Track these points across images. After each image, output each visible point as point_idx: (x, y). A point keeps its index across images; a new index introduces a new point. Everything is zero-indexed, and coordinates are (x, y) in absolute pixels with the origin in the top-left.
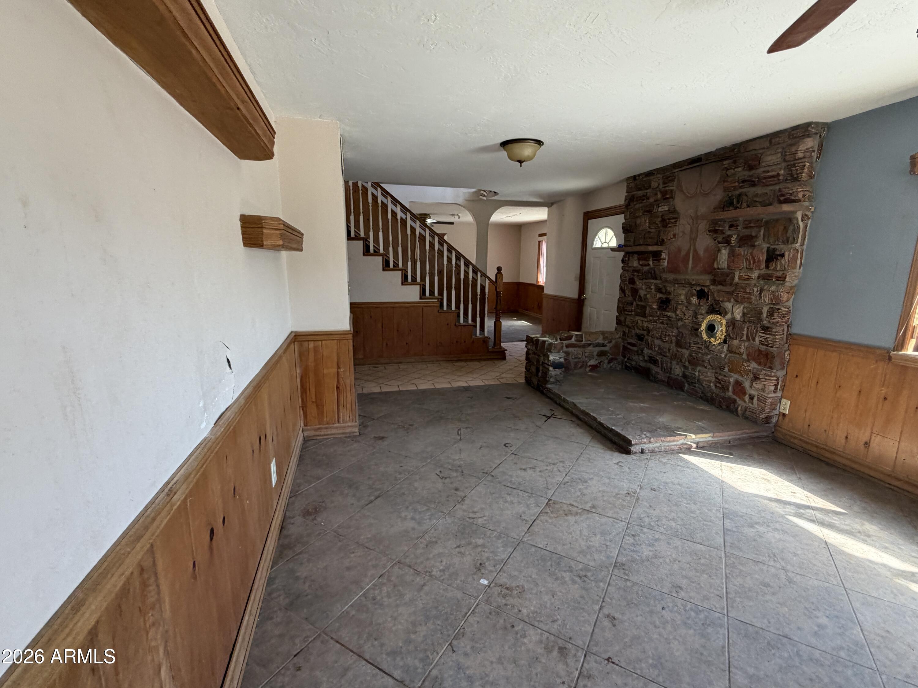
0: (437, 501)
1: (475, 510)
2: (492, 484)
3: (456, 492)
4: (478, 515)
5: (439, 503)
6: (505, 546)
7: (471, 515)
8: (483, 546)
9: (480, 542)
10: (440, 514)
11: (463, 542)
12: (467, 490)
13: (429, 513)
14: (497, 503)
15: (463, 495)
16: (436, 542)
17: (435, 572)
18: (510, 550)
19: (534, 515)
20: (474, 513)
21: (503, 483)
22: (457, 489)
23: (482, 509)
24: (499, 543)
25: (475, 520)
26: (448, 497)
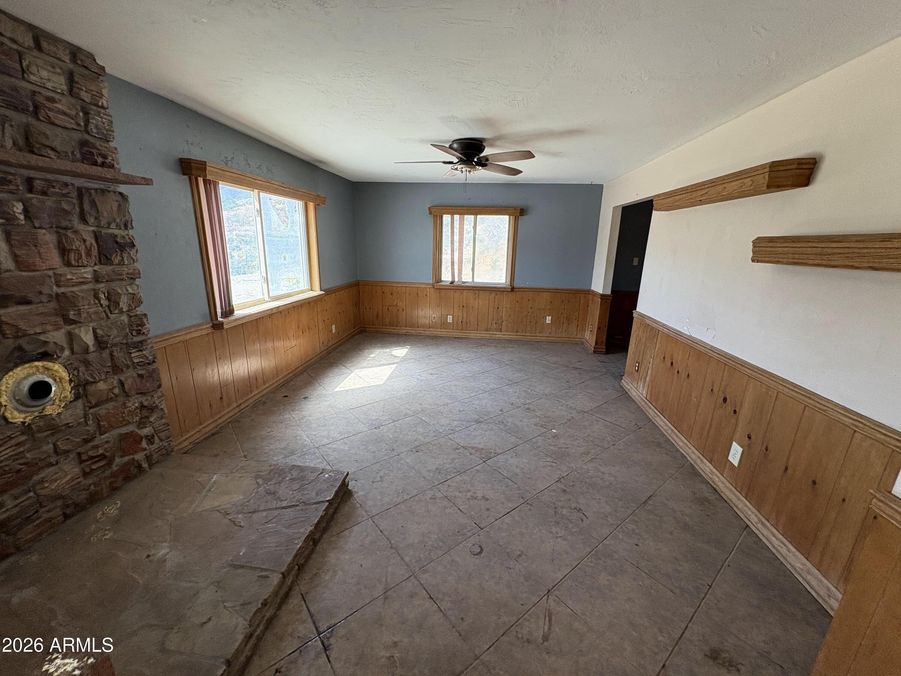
0: (583, 483)
1: (550, 468)
2: (527, 488)
3: (565, 488)
4: (549, 464)
5: (582, 481)
6: (536, 442)
7: (554, 465)
8: (550, 445)
9: (552, 448)
10: (580, 472)
11: (563, 449)
12: (554, 488)
13: (589, 474)
14: (530, 469)
15: (559, 484)
16: (582, 453)
17: (582, 440)
18: (534, 440)
19: (507, 454)
20: (552, 466)
21: (516, 486)
22: (564, 491)
23: (544, 467)
24: (540, 444)
25: (552, 461)
26: (573, 485)
